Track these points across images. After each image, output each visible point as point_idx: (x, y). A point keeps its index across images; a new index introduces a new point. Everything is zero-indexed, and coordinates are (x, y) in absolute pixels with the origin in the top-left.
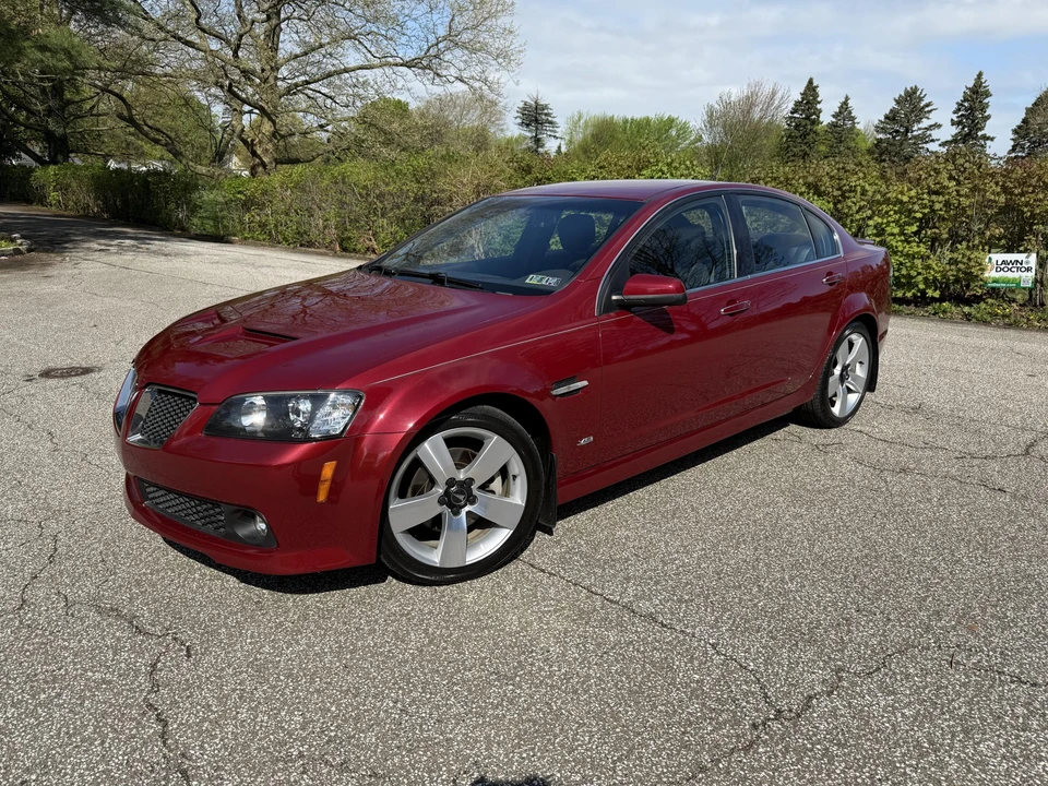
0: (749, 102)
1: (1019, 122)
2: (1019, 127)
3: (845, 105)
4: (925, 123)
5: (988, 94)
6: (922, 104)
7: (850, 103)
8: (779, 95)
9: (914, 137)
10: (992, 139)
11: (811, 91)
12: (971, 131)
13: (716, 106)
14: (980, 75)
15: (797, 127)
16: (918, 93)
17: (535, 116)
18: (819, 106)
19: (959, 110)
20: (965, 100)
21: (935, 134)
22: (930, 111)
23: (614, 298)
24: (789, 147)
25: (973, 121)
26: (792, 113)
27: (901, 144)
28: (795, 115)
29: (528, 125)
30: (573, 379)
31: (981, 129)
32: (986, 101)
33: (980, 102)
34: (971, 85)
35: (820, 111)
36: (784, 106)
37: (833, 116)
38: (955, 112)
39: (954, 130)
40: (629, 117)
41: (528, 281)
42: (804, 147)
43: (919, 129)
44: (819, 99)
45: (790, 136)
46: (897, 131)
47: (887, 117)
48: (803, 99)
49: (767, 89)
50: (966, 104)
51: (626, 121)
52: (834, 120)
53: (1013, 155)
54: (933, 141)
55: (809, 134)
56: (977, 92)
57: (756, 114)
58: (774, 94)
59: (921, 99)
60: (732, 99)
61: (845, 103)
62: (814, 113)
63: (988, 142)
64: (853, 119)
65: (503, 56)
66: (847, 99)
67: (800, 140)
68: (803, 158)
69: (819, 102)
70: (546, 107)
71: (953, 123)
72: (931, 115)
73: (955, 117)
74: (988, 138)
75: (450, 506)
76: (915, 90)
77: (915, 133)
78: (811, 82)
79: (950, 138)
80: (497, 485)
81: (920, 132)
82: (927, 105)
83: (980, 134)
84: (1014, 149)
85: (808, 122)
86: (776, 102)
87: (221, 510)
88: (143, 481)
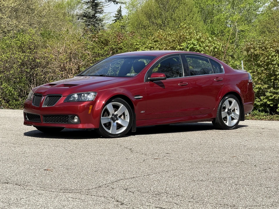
23: (149, 78)
30: (139, 96)
41: (127, 75)
75: (113, 120)
80: (122, 117)
87: (68, 117)
88: (45, 116)
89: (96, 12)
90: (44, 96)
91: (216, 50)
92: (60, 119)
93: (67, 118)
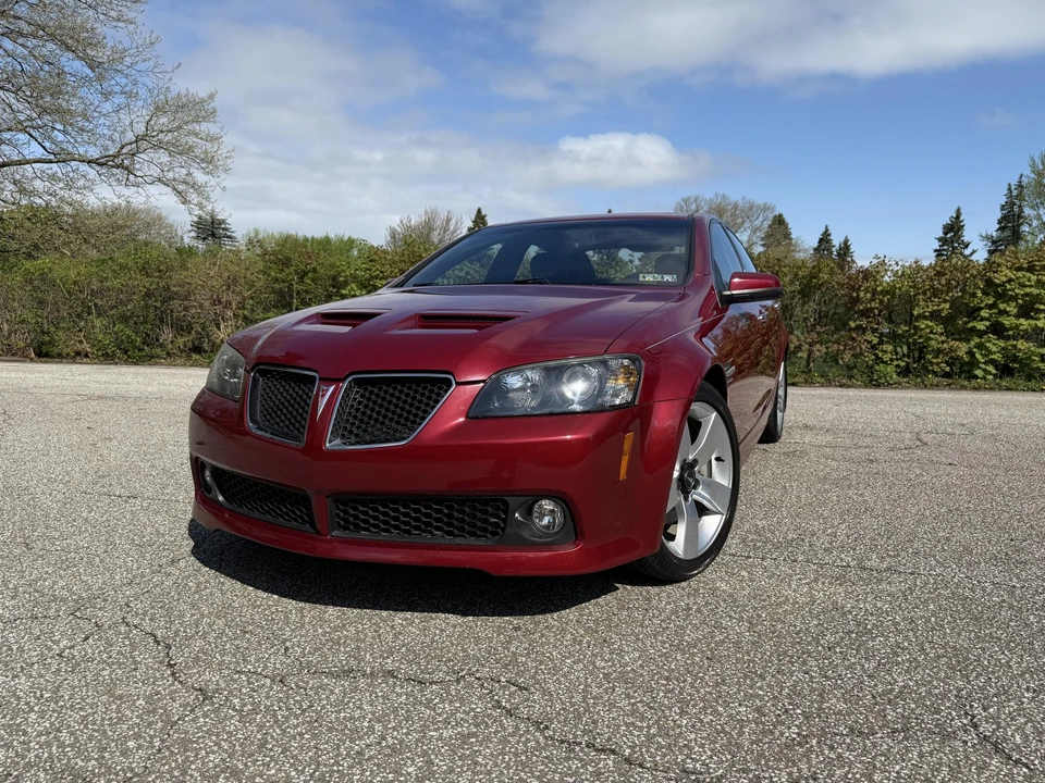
0: (428, 226)
8: (453, 222)
11: (480, 218)
17: (211, 229)
23: (725, 293)
29: (204, 239)
40: (309, 236)
48: (474, 226)
49: (443, 215)
51: (306, 239)
58: (448, 221)
60: (412, 223)
65: (208, 161)
70: (223, 222)
75: (684, 490)
78: (479, 211)
86: (452, 228)
87: (498, 508)
88: (343, 500)
90: (328, 381)
92: (450, 516)
93: (490, 510)
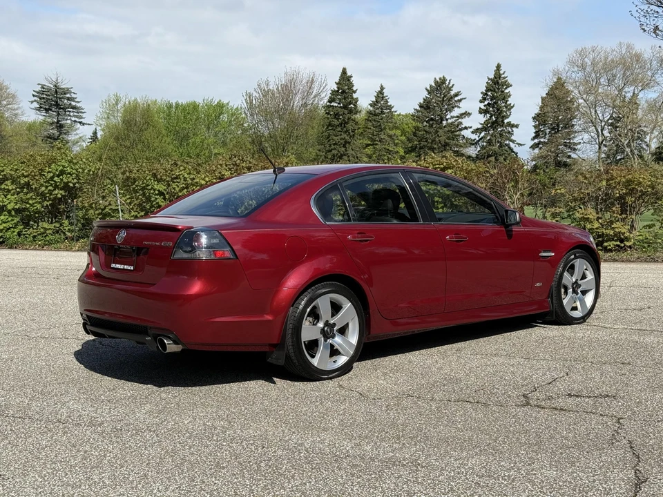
0: (287, 91)
1: (537, 111)
2: (538, 115)
3: (380, 95)
4: (456, 112)
5: (509, 86)
6: (452, 93)
7: (386, 92)
8: (316, 83)
9: (448, 125)
10: (517, 126)
11: (345, 79)
12: (497, 118)
13: (255, 94)
14: (498, 67)
15: (336, 116)
16: (447, 82)
17: (55, 100)
18: (355, 96)
19: (484, 99)
20: (488, 90)
21: (466, 122)
22: (460, 101)
24: (329, 135)
25: (498, 110)
26: (329, 101)
27: (437, 132)
28: (333, 104)
29: (47, 110)
31: (507, 117)
32: (507, 91)
33: (503, 92)
34: (492, 77)
35: (357, 100)
36: (323, 95)
37: (371, 105)
38: (481, 102)
39: (482, 119)
42: (344, 136)
43: (452, 117)
44: (354, 89)
45: (330, 125)
46: (432, 119)
47: (421, 106)
48: (338, 88)
49: (305, 77)
50: (489, 93)
51: (170, 106)
52: (371, 109)
53: (536, 141)
54: (466, 128)
55: (347, 123)
56: (498, 83)
57: (297, 102)
58: (311, 82)
59: (450, 89)
60: (271, 87)
61: (381, 92)
62: (350, 103)
63: (514, 129)
64: (390, 107)
66: (382, 88)
67: (339, 129)
68: (344, 146)
69: (355, 92)
70: (67, 91)
71: (481, 111)
72: (461, 104)
73: (482, 106)
74: (513, 126)
76: (443, 81)
77: (450, 121)
78: (344, 72)
79: (480, 126)
81: (453, 120)
82: (456, 95)
83: (506, 121)
84: (537, 135)
85: (346, 112)
86: (315, 91)
89: (61, 133)
91: (91, 173)
